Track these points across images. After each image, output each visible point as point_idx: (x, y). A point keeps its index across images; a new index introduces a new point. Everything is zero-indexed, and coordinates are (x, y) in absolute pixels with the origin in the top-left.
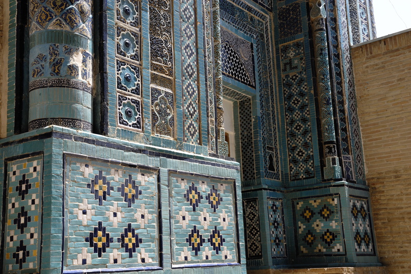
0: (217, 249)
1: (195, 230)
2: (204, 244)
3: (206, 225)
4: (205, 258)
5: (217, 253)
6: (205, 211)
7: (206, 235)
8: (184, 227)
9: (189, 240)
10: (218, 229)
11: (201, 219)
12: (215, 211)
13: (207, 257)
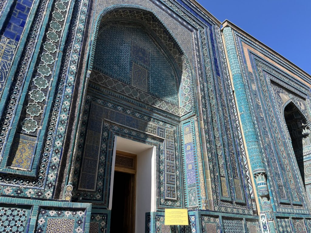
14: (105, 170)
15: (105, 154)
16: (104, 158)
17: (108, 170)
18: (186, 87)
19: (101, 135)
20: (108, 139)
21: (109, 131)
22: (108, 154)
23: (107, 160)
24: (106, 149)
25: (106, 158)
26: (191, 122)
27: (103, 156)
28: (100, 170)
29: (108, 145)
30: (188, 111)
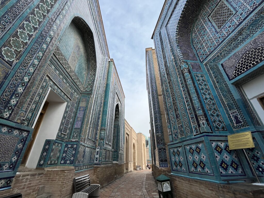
0: (203, 168)
1: (194, 162)
2: (198, 166)
3: (197, 159)
4: (199, 171)
5: (203, 170)
6: (196, 155)
7: (198, 163)
8: (191, 161)
9: (193, 165)
10: (202, 161)
11: (195, 157)
12: (199, 154)
13: (200, 171)
14: (36, 107)
15: (39, 96)
16: (38, 99)
17: (38, 107)
18: (91, 79)
19: (42, 83)
20: (45, 87)
21: (47, 83)
22: (41, 97)
23: (40, 101)
24: (42, 94)
25: (39, 99)
26: (88, 97)
27: (38, 97)
28: (33, 106)
29: (44, 92)
30: (88, 91)
